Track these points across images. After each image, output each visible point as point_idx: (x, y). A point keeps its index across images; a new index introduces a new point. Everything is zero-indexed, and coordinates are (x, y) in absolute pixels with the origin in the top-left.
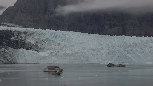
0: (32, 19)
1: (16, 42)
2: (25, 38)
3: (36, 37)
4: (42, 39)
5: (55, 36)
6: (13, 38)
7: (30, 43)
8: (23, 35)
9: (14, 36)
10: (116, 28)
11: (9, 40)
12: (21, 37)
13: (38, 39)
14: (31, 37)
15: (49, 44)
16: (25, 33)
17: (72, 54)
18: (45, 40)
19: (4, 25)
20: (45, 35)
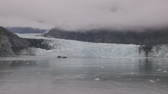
0: (60, 34)
1: (44, 45)
2: (49, 43)
3: (54, 43)
4: (57, 44)
5: (64, 43)
6: (43, 43)
7: (50, 45)
8: (48, 42)
9: (44, 42)
10: (100, 39)
11: (41, 44)
12: (47, 43)
13: (55, 43)
14: (52, 42)
15: (60, 46)
16: (50, 41)
17: (64, 51)
18: (58, 44)
19: (47, 37)
20: (59, 41)
